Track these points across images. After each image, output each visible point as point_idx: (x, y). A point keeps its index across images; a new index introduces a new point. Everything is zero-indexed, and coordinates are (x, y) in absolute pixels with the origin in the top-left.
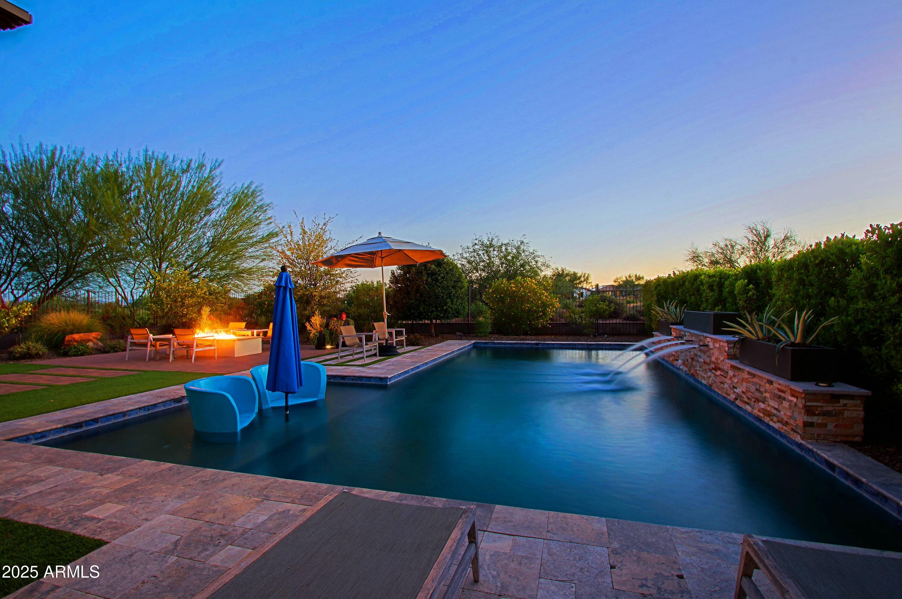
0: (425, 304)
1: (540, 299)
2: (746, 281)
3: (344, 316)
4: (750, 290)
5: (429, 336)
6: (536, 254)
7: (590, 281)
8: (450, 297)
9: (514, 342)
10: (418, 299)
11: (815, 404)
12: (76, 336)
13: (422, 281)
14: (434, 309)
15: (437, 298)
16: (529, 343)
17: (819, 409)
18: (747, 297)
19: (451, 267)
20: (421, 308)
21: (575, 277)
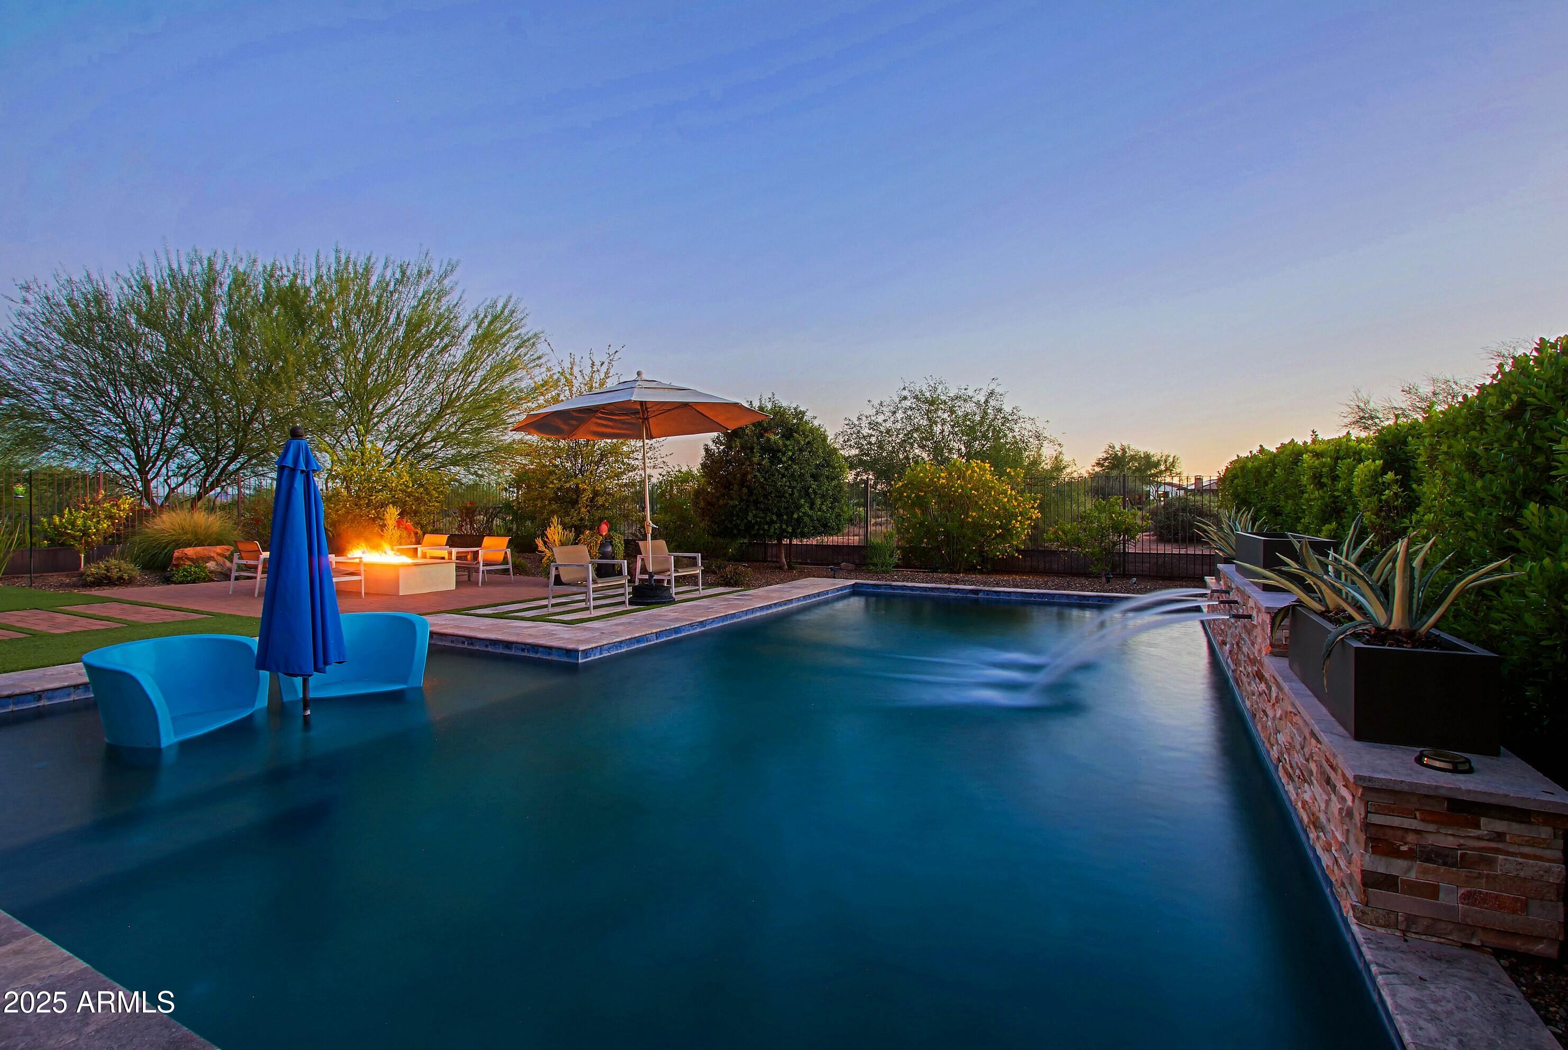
0: (757, 509)
1: (996, 501)
2: (1379, 462)
3: (604, 529)
4: (1388, 486)
5: (775, 568)
6: (1020, 413)
7: (1178, 471)
8: (808, 494)
9: (930, 585)
10: (745, 498)
11: (1396, 821)
12: (190, 551)
13: (752, 464)
14: (774, 518)
15: (781, 497)
16: (959, 590)
17: (1411, 838)
18: (1380, 501)
19: (810, 438)
20: (750, 514)
21: (1147, 462)
